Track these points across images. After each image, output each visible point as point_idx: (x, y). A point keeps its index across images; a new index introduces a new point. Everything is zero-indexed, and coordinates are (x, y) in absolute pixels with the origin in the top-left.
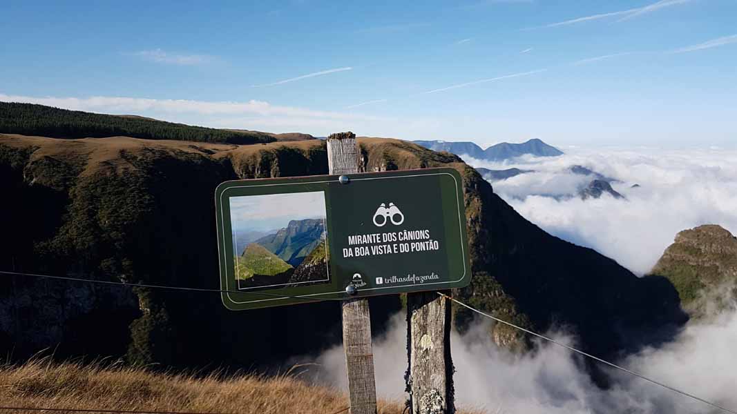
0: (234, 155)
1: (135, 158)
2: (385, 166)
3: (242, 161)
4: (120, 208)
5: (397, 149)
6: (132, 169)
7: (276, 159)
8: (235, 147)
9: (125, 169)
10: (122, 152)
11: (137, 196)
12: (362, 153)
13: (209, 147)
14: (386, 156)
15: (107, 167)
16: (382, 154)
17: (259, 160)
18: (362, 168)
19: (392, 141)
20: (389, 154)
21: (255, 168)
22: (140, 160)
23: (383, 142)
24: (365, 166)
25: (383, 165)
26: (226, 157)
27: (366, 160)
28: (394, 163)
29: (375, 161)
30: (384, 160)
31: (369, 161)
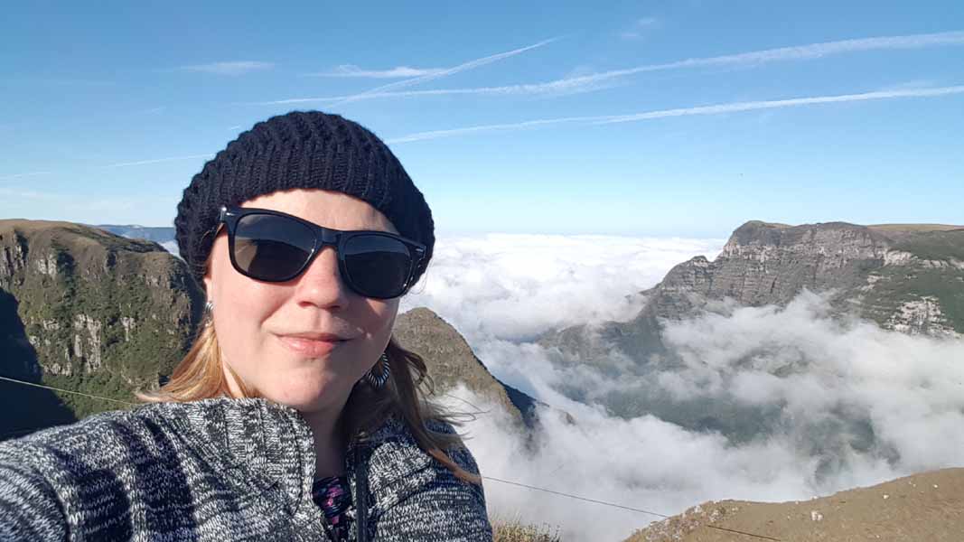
2: (54, 257)
5: (72, 234)
12: (18, 241)
14: (55, 244)
16: (49, 242)
18: (19, 261)
19: (64, 226)
20: (61, 241)
23: (50, 225)
24: (23, 258)
25: (51, 256)
27: (25, 250)
28: (69, 253)
29: (40, 252)
30: (53, 249)
31: (30, 252)
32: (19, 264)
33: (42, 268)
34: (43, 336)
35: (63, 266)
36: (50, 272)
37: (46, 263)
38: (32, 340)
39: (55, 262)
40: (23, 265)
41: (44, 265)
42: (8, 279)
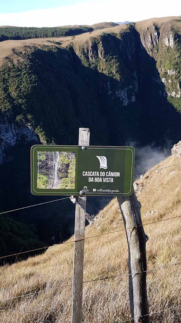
0: (74, 43)
1: (21, 53)
2: (172, 36)
3: (80, 47)
4: (20, 85)
6: (22, 60)
7: (101, 42)
8: (73, 38)
9: (18, 60)
10: (13, 50)
11: (28, 77)
12: (155, 29)
13: (57, 40)
14: (172, 29)
15: (8, 60)
16: (169, 28)
17: (90, 44)
18: (156, 40)
20: (175, 27)
21: (88, 50)
22: (25, 54)
23: (169, 19)
24: (158, 38)
25: (171, 36)
26: (70, 46)
27: (159, 34)
28: (179, 33)
29: (165, 34)
30: (172, 32)
31: (161, 35)
32: (156, 42)
33: (166, 43)
34: (168, 78)
35: (176, 41)
36: (170, 45)
37: (169, 40)
38: (163, 80)
39: (173, 39)
40: (158, 42)
41: (168, 41)
42: (152, 50)
